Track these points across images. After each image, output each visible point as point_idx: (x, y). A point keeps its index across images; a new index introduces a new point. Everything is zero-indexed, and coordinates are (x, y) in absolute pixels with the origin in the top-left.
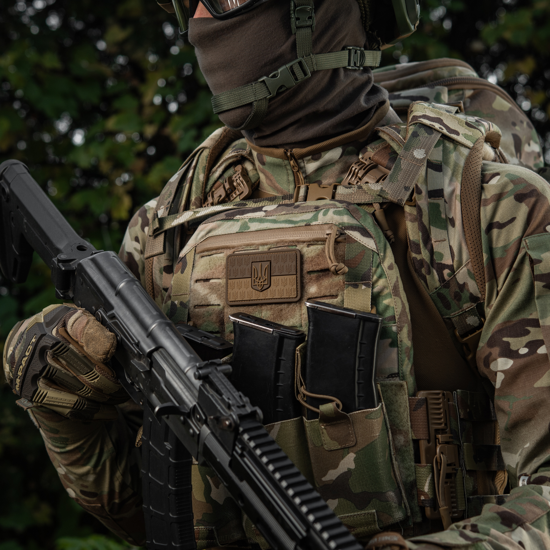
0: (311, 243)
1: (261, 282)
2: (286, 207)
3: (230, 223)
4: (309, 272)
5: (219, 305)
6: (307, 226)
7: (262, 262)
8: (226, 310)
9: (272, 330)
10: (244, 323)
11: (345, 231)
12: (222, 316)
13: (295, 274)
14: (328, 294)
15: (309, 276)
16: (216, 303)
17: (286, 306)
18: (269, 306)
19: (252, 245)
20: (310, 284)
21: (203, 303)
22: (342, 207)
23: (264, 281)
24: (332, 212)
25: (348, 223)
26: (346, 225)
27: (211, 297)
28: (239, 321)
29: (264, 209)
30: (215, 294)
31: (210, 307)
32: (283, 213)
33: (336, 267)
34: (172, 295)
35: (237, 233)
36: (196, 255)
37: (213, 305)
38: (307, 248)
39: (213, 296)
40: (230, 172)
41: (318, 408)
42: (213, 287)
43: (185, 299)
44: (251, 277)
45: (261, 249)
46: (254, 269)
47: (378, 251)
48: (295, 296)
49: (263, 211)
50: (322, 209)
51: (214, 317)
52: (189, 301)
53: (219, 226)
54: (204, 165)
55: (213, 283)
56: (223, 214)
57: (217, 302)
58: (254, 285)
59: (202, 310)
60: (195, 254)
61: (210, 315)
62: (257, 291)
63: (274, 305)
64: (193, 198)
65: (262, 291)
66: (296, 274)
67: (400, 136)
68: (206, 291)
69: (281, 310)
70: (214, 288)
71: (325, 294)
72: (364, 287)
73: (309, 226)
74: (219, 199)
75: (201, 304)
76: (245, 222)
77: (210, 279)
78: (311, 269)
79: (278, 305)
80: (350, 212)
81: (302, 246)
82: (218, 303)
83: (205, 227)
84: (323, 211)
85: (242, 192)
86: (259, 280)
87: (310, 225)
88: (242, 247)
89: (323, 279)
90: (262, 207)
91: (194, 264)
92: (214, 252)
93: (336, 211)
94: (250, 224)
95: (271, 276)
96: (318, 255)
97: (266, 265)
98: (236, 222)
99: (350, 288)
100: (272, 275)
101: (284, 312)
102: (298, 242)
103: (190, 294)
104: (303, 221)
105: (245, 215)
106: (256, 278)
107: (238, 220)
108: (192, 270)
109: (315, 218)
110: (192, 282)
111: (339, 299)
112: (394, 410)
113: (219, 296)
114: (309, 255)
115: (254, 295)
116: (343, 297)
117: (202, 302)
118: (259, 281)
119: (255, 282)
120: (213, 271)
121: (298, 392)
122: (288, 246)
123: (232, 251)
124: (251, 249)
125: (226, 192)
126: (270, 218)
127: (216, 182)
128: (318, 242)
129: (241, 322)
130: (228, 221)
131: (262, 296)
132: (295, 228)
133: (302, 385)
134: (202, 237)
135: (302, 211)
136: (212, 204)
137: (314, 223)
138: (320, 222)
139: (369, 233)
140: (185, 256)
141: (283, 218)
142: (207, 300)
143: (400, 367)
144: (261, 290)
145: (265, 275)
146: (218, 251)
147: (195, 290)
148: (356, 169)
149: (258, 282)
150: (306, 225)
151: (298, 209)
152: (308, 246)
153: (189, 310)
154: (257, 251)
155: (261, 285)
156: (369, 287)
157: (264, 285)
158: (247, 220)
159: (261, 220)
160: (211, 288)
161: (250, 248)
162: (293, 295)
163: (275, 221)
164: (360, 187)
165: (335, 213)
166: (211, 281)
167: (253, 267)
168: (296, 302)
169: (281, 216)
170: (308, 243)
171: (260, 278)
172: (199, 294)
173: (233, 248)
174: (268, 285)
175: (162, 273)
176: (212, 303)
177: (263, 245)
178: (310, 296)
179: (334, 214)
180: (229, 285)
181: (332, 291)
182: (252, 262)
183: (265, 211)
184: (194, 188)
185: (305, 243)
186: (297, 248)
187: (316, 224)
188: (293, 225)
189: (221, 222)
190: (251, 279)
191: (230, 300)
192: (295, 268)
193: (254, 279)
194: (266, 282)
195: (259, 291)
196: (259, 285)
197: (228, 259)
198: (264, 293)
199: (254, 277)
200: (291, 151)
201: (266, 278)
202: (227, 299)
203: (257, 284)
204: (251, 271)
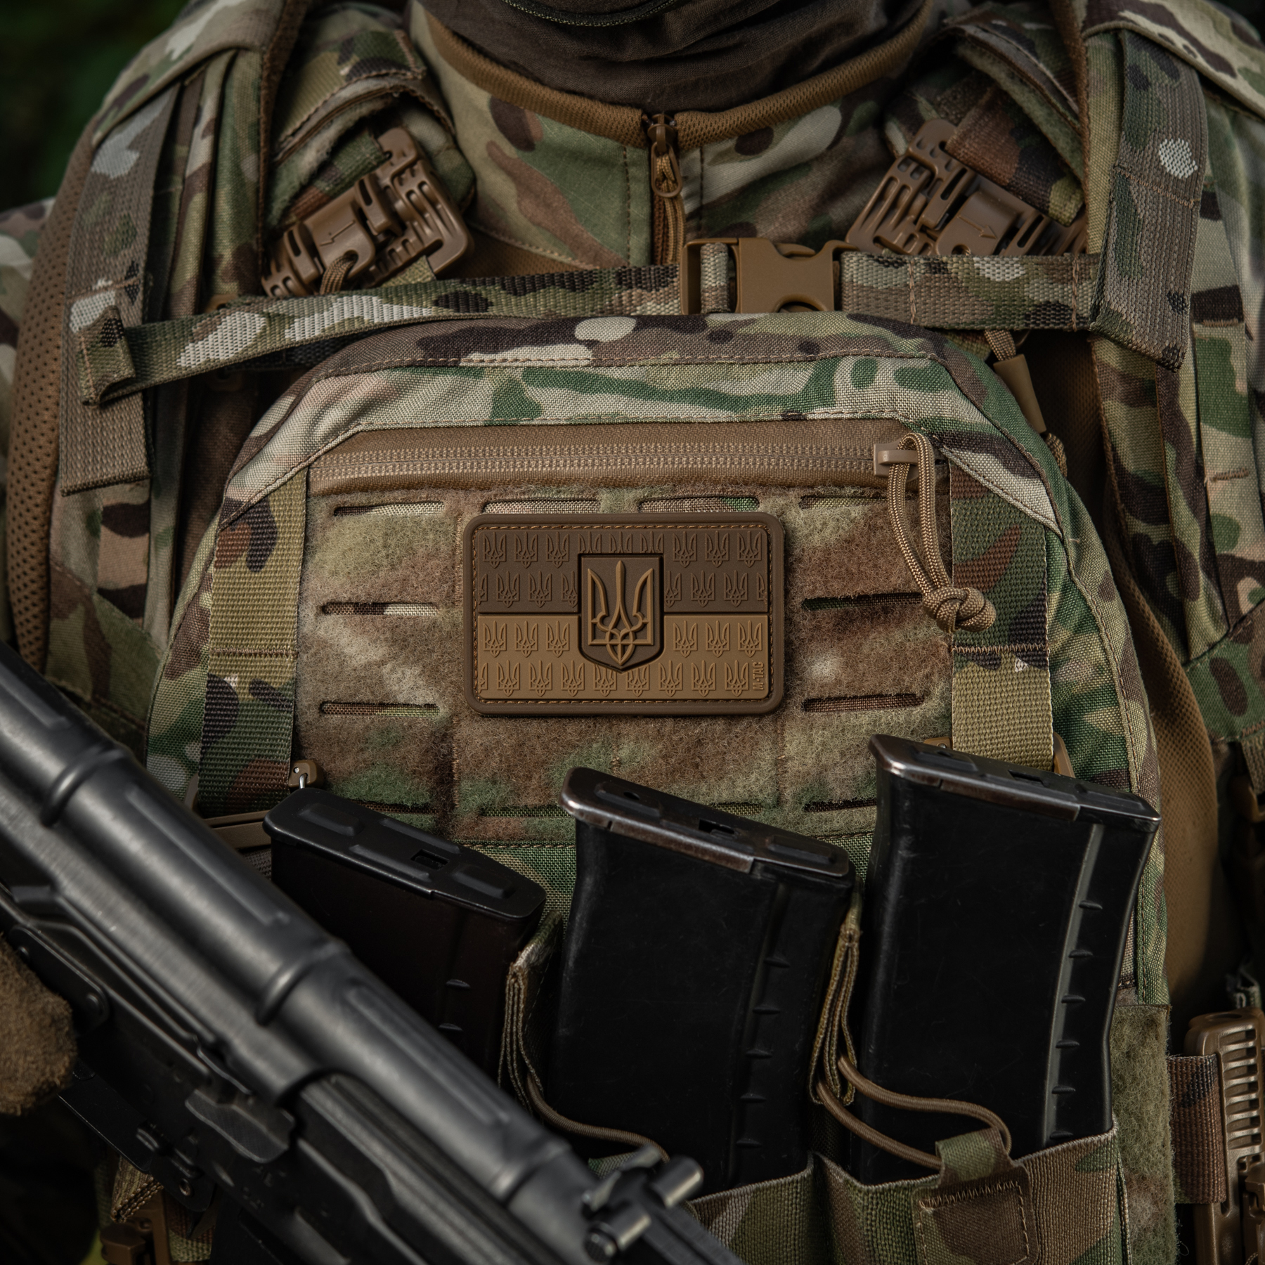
1: (625, 636)
2: (676, 335)
3: (443, 382)
4: (813, 604)
5: (430, 706)
7: (622, 558)
8: (460, 730)
9: (751, 859)
10: (632, 828)
11: (942, 450)
12: (444, 751)
13: (765, 608)
15: (809, 615)
16: (420, 701)
17: (720, 726)
18: (652, 726)
19: (567, 481)
20: (814, 645)
21: (365, 696)
22: (921, 357)
23: (635, 633)
24: (890, 375)
25: (955, 422)
26: (949, 428)
27: (399, 673)
28: (610, 823)
29: (582, 332)
30: (415, 662)
33: (961, 604)
34: (206, 648)
35: (487, 425)
36: (313, 501)
37: (404, 706)
38: (803, 514)
39: (408, 672)
41: (933, 1151)
42: (401, 635)
43: (279, 674)
44: (576, 609)
45: (606, 502)
46: (594, 583)
47: (1059, 528)
48: (762, 694)
49: (580, 342)
51: (413, 753)
52: (296, 682)
53: (399, 392)
55: (397, 617)
57: (424, 695)
58: (591, 645)
59: (359, 722)
60: (307, 497)
61: (396, 745)
62: (603, 669)
63: (669, 723)
64: (226, 251)
65: (626, 668)
66: (768, 613)
67: (1041, 66)
68: (376, 653)
69: (699, 742)
70: (410, 639)
72: (1020, 666)
73: (802, 425)
74: (349, 269)
76: (511, 381)
77: (386, 604)
78: (819, 593)
79: (688, 722)
80: (951, 374)
81: (781, 501)
82: (430, 700)
83: (343, 391)
84: (848, 363)
86: (615, 626)
87: (800, 419)
88: (522, 489)
89: (864, 631)
90: (569, 322)
91: (306, 539)
92: (398, 495)
93: (903, 370)
94: (533, 394)
95: (663, 613)
96: (849, 542)
97: (645, 569)
98: (471, 380)
99: (972, 667)
100: (667, 609)
101: (710, 748)
102: (766, 484)
103: (297, 655)
104: (768, 399)
105: (509, 355)
106: (603, 619)
107: (477, 372)
108: (304, 562)
109: (822, 390)
110: (309, 612)
111: (930, 707)
112: (1126, 1110)
113: (433, 675)
114: (816, 539)
115: (591, 682)
116: (946, 699)
117: (357, 691)
118: (614, 631)
119: (598, 633)
120: (400, 573)
124: (564, 496)
125: (373, 238)
126: (616, 373)
127: (304, 188)
128: (842, 487)
129: (619, 824)
130: (435, 373)
131: (626, 687)
133: (842, 1050)
134: (334, 432)
135: (746, 357)
136: (317, 285)
137: (818, 413)
138: (840, 410)
139: (1025, 457)
140: (265, 499)
141: (674, 379)
142: (381, 682)
143: (1140, 951)
144: (624, 664)
145: (639, 609)
146: (412, 493)
147: (324, 644)
149: (612, 636)
150: (786, 419)
151: (727, 346)
153: (295, 717)
154: (592, 508)
155: (624, 647)
156: (1039, 666)
157: (636, 646)
158: (518, 375)
159: (578, 381)
160: (395, 640)
162: (758, 688)
163: (641, 390)
164: (937, 267)
165: (904, 378)
166: (391, 611)
168: (760, 716)
169: (665, 370)
170: (802, 493)
171: (619, 617)
172: (342, 659)
174: (652, 650)
175: (93, 532)
176: (401, 699)
177: (614, 484)
178: (814, 694)
179: (902, 384)
180: (480, 636)
181: (906, 678)
182: (580, 556)
183: (591, 344)
185: (793, 494)
186: (761, 508)
187: (827, 416)
188: (734, 416)
189: (404, 375)
190: (576, 618)
191: (485, 695)
192: (762, 589)
193: (594, 621)
194: (645, 638)
195: (614, 668)
196: (613, 646)
197: (473, 533)
198: (636, 677)
199: (594, 616)
200: (667, 122)
201: (645, 621)
202: (473, 688)
203: (606, 641)
204: (577, 588)
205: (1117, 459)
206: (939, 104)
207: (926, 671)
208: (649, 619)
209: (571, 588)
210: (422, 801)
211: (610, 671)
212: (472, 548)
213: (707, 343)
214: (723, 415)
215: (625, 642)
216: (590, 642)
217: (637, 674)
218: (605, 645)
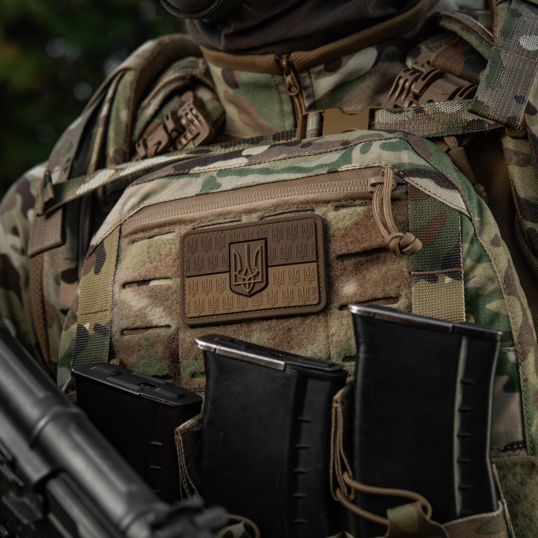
0: (341, 204)
1: (250, 279)
2: (286, 147)
3: (183, 181)
4: (342, 257)
5: (168, 326)
6: (331, 175)
7: (248, 243)
8: (181, 335)
9: (283, 363)
10: (225, 351)
11: (405, 179)
12: (174, 347)
13: (315, 259)
14: (380, 295)
15: (340, 263)
16: (163, 324)
17: (298, 321)
18: (265, 324)
19: (229, 213)
20: (344, 278)
21: (139, 323)
22: (396, 138)
23: (255, 277)
24: (378, 147)
25: (411, 164)
26: (407, 167)
27: (153, 311)
28: (215, 349)
29: (244, 153)
30: (161, 306)
31: (151, 331)
32: (281, 156)
33: (400, 240)
34: (78, 314)
35: (197, 195)
36: (122, 239)
37: (157, 327)
38: (334, 213)
39: (157, 310)
40: (174, 104)
41: (385, 516)
42: (155, 294)
43: (103, 320)
44: (228, 270)
45: (245, 219)
46: (235, 256)
47: (469, 213)
48: (316, 302)
49: (243, 156)
50: (356, 144)
51: (160, 349)
52: (111, 322)
53: (162, 188)
54: (127, 96)
56: (169, 167)
57: (164, 321)
58: (235, 285)
59: (137, 337)
60: (120, 238)
61: (152, 346)
62: (241, 297)
63: (274, 321)
64: (111, 151)
65: (251, 295)
66: (317, 261)
68: (144, 302)
69: (289, 330)
70: (159, 295)
71: (374, 296)
72: (448, 280)
73: (336, 174)
74: (157, 149)
75: (135, 326)
76: (212, 177)
77: (149, 280)
78: (344, 251)
79: (283, 321)
80: (410, 145)
81: (324, 209)
82: (167, 323)
83: (138, 190)
84: (359, 146)
85: (198, 134)
86: (245, 275)
87: (336, 172)
88: (209, 219)
89: (368, 269)
91: (118, 256)
92: (156, 231)
93: (384, 143)
94: (219, 180)
95: (267, 267)
96: (356, 224)
97: (258, 246)
98: (194, 179)
99: (422, 282)
100: (269, 265)
101: (294, 332)
102: (317, 202)
103: (112, 309)
104: (322, 166)
105: (211, 166)
106: (240, 272)
107: (197, 175)
108: (116, 266)
109: (347, 159)
110: (117, 288)
111: (402, 303)
112: (522, 514)
113: (169, 310)
114: (340, 225)
115: (235, 303)
116: (409, 299)
117: (135, 321)
118: (244, 277)
119: (238, 279)
120: (154, 264)
121: (336, 485)
122: (296, 211)
124: (226, 220)
125: (169, 135)
126: (258, 166)
127: (149, 123)
128: (355, 200)
129: (220, 350)
130: (179, 178)
131: (251, 304)
132: (308, 178)
133: (344, 469)
134: (133, 208)
135: (317, 152)
136: (145, 157)
137: (344, 168)
138: (355, 164)
139: (450, 181)
140: (102, 242)
141: (282, 165)
142: (145, 317)
143: (526, 429)
145: (256, 265)
146: (162, 229)
147: (123, 302)
148: (406, 80)
149: (244, 280)
150: (329, 173)
151: (309, 149)
152: (337, 208)
153: (111, 338)
154: (238, 223)
155: (250, 284)
156: (458, 279)
157: (255, 283)
158: (215, 174)
159: (241, 172)
160: (152, 296)
161: (225, 219)
162: (313, 299)
163: (267, 171)
164: (419, 110)
165: (383, 147)
166: (153, 283)
167: (233, 251)
168: (317, 313)
169: (279, 162)
170: (335, 204)
171: (247, 271)
172: (130, 309)
173: (192, 221)
174: (263, 285)
175: (58, 284)
176: (154, 323)
177: (249, 212)
178: (344, 301)
179: (383, 150)
180: (187, 288)
181: (387, 288)
182: (230, 244)
183: (247, 156)
184: (112, 134)
185: (330, 205)
186: (316, 213)
187: (348, 169)
188: (305, 175)
189: (166, 180)
190: (228, 274)
191: (189, 316)
192: (313, 249)
193: (236, 273)
194: (259, 279)
195: (245, 295)
196: (245, 284)
197: (184, 240)
198: (256, 299)
199: (236, 271)
200: (288, 58)
201: (258, 270)
202: (184, 313)
203: (241, 282)
204: (228, 259)
205: (517, 194)
206: (431, 48)
207: (397, 284)
208: (260, 270)
209: (226, 259)
210: (165, 373)
211: (244, 297)
212: (183, 247)
213: (300, 149)
214: (299, 175)
215: (250, 282)
216: (234, 284)
217: (256, 297)
218: (240, 285)
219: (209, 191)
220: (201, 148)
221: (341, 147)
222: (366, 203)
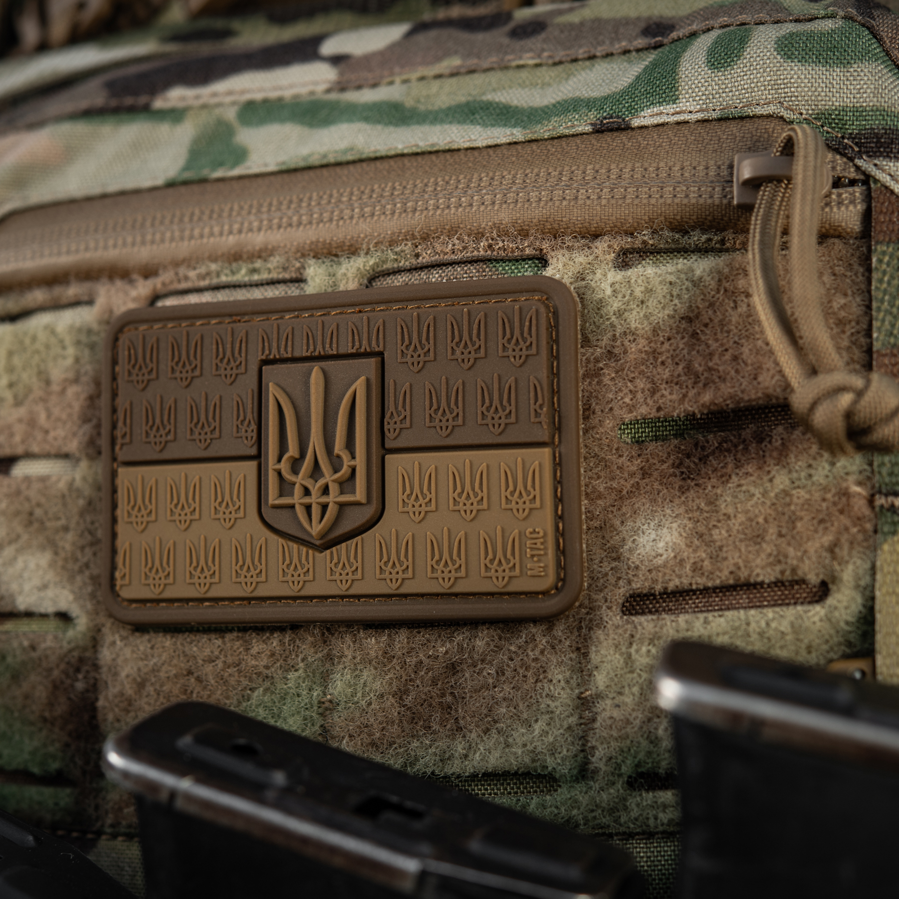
0: (638, 244)
1: (326, 490)
2: (464, 36)
3: (132, 132)
4: (636, 430)
5: (64, 617)
6: (608, 136)
7: (323, 364)
8: (106, 655)
10: (208, 804)
11: (860, 163)
13: (546, 437)
14: (767, 575)
15: (629, 450)
16: (49, 607)
17: (481, 641)
18: (373, 644)
19: (264, 253)
20: (640, 502)
22: (832, 16)
23: (339, 483)
24: (771, 46)
26: (870, 124)
27: (20, 564)
28: (173, 793)
29: (328, 48)
30: (42, 548)
31: (10, 627)
32: (445, 66)
35: (171, 185)
37: (29, 614)
38: (615, 276)
39: (32, 561)
42: (27, 506)
44: (253, 451)
45: (316, 279)
46: (279, 405)
48: (545, 583)
49: (323, 60)
50: (693, 35)
53: (69, 152)
55: (27, 479)
56: (94, 84)
57: (53, 601)
58: (275, 507)
61: (15, 677)
62: (293, 546)
63: (402, 638)
65: (328, 543)
66: (551, 443)
69: (453, 668)
70: (38, 512)
71: (743, 574)
73: (623, 137)
76: (221, 125)
77: (12, 459)
78: (644, 410)
79: (432, 636)
80: (881, 42)
81: (581, 259)
82: (63, 606)
84: (704, 42)
86: (310, 475)
87: (622, 128)
88: (202, 270)
90: (318, 40)
92: (38, 296)
93: (791, 34)
94: (247, 136)
95: (382, 451)
96: (689, 320)
97: (355, 378)
98: (164, 127)
100: (388, 445)
101: (467, 679)
102: (557, 232)
104: (574, 106)
105: (221, 87)
106: (294, 462)
107: (175, 115)
109: (658, 84)
111: (840, 605)
113: (68, 566)
115: (275, 567)
118: (306, 482)
119: (284, 485)
120: (28, 408)
122: (487, 260)
123: (143, 289)
124: (256, 277)
126: (367, 96)
128: (686, 233)
130: (119, 122)
132: (528, 148)
135: (560, 54)
136: (44, 47)
138: (685, 108)
141: (447, 94)
144: (323, 536)
145: (345, 444)
146: (58, 291)
149: (306, 491)
150: (600, 130)
151: (535, 43)
152: (624, 259)
154: (293, 291)
155: (324, 507)
157: (339, 507)
158: (231, 114)
160: (17, 514)
161: (254, 271)
162: (533, 574)
163: (397, 116)
165: (792, 47)
166: (21, 470)
167: (272, 390)
168: (548, 620)
169: (435, 86)
170: (619, 243)
171: (315, 460)
173: (149, 272)
174: (368, 513)
176: (22, 603)
177: (330, 252)
178: (639, 584)
181: (791, 552)
183: (337, 60)
185: (601, 246)
186: (549, 272)
187: (663, 119)
188: (518, 134)
190: (253, 464)
191: (125, 593)
192: (540, 401)
193: (280, 467)
194: (353, 492)
195: (309, 544)
196: (307, 508)
197: (116, 339)
198: (344, 558)
199: (280, 459)
201: (355, 464)
202: (113, 583)
203: (297, 499)
204: (256, 415)
207: (827, 539)
208: (360, 462)
209: (249, 416)
210: (55, 766)
211: (304, 550)
212: (114, 362)
213: (506, 41)
214: (501, 135)
215: (324, 499)
216: (272, 501)
217: (344, 552)
218: (292, 507)
219: (206, 172)
220: (204, 23)
221: (641, 42)
222: (723, 242)
